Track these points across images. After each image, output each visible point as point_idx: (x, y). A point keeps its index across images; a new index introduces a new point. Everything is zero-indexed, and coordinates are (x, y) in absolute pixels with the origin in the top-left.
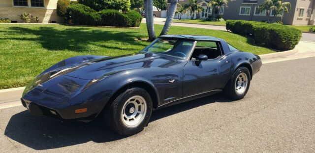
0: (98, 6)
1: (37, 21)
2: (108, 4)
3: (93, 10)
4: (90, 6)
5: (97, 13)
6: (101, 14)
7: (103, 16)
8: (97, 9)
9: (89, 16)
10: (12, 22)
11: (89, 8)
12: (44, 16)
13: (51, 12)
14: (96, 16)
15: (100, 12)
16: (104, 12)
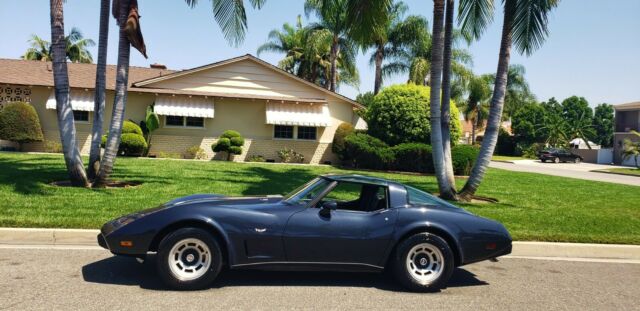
0: (394, 138)
1: (302, 161)
2: (410, 134)
3: (384, 144)
4: (379, 138)
5: (389, 148)
6: (394, 151)
7: (399, 155)
8: (392, 143)
9: (374, 153)
10: (268, 161)
11: (377, 140)
12: (313, 153)
13: (326, 147)
14: (386, 155)
15: (396, 147)
16: (401, 147)
